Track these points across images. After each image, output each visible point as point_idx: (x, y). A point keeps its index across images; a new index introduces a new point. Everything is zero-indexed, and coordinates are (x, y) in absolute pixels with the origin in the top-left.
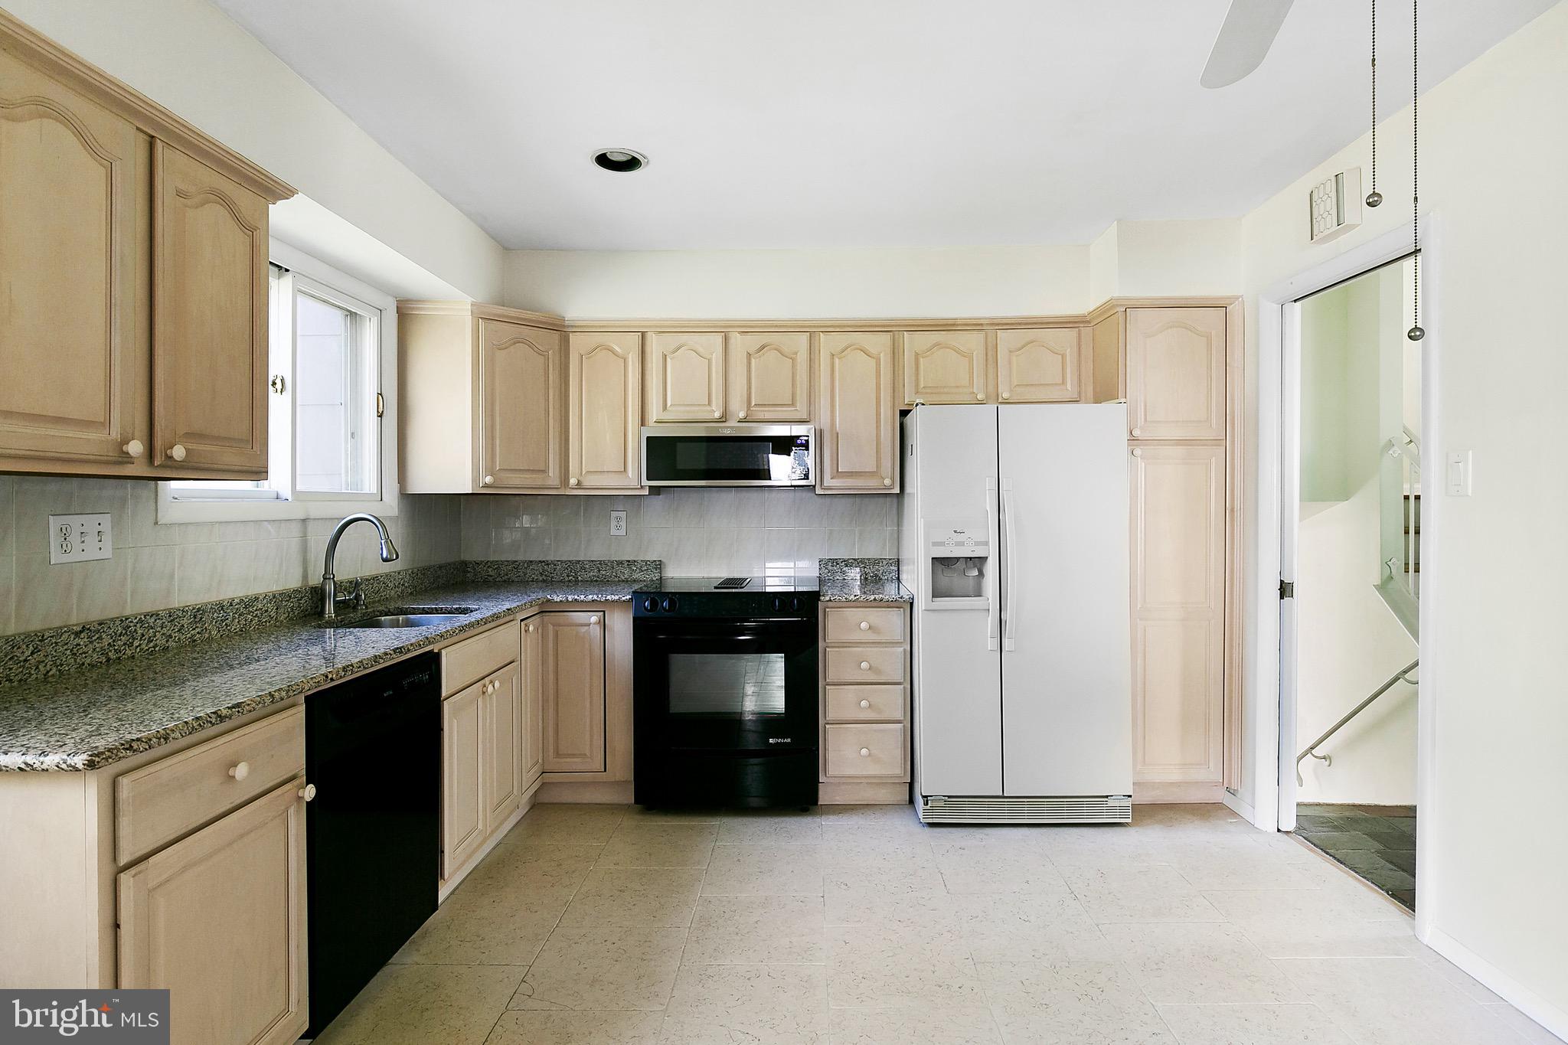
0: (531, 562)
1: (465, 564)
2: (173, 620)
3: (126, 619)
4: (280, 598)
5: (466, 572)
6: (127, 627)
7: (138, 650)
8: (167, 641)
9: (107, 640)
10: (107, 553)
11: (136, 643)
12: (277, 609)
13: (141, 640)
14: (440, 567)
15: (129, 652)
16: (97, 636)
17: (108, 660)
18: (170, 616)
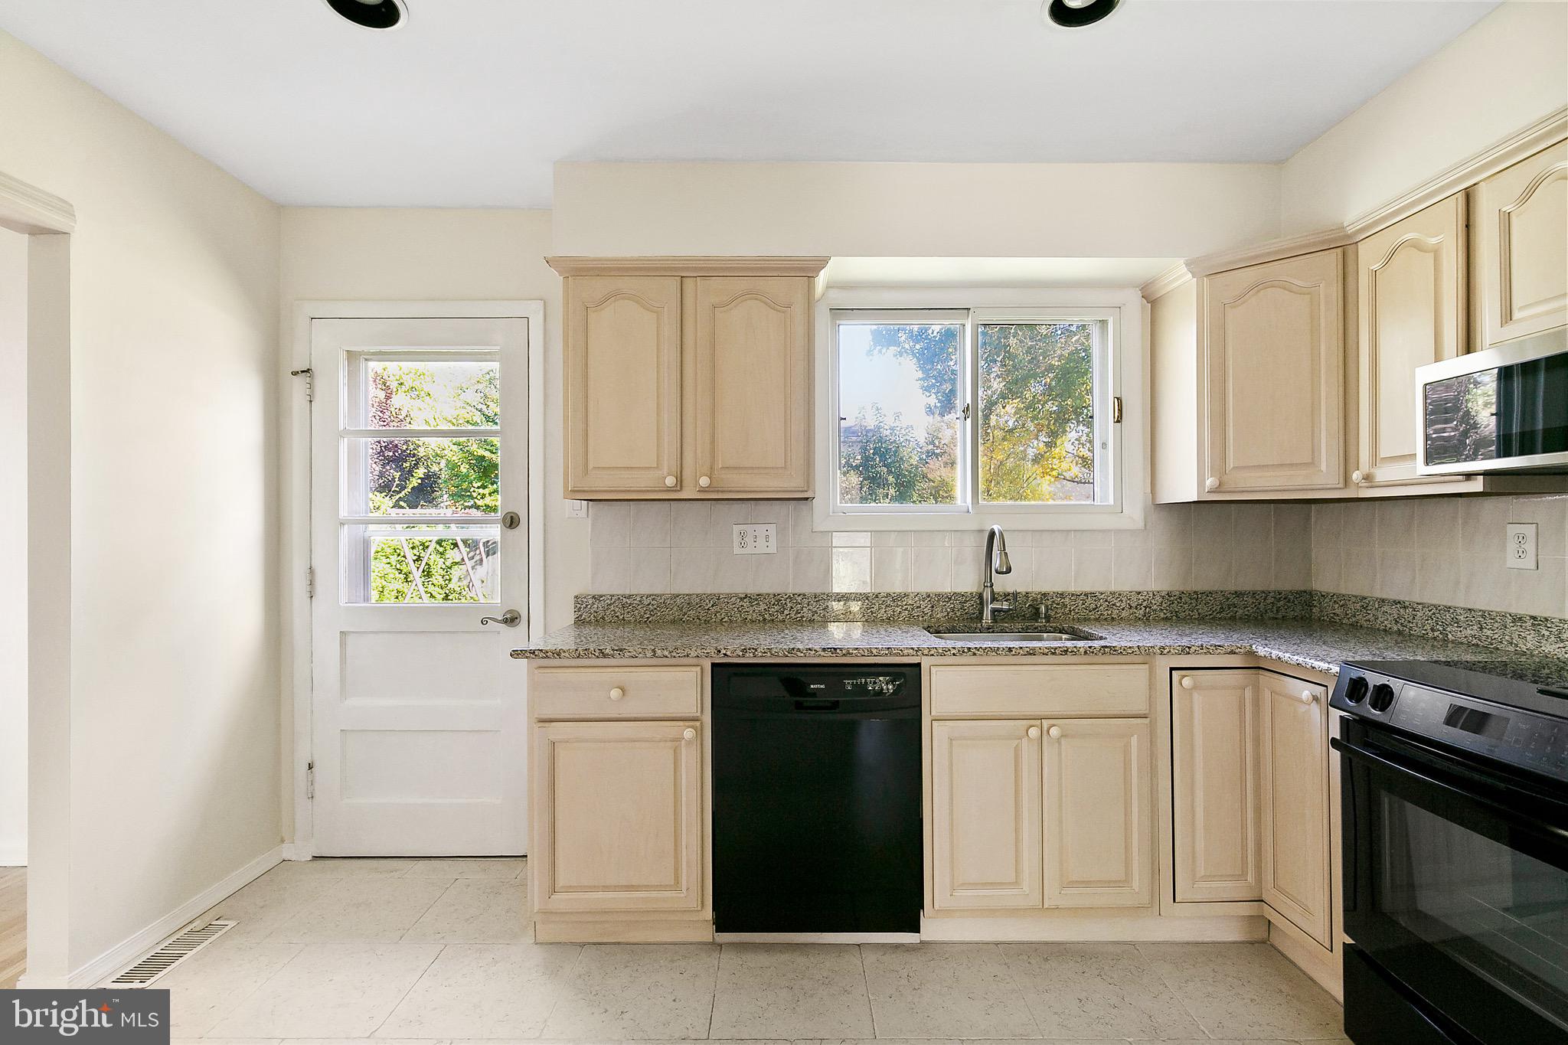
0: (1383, 601)
1: (1310, 594)
2: (819, 601)
3: (778, 595)
4: (935, 599)
5: (1310, 605)
6: (778, 600)
7: (788, 617)
8: (813, 615)
9: (763, 607)
10: (773, 549)
11: (786, 612)
12: (933, 607)
13: (790, 610)
14: (1238, 594)
15: (780, 617)
16: (756, 602)
17: (765, 619)
18: (815, 598)
